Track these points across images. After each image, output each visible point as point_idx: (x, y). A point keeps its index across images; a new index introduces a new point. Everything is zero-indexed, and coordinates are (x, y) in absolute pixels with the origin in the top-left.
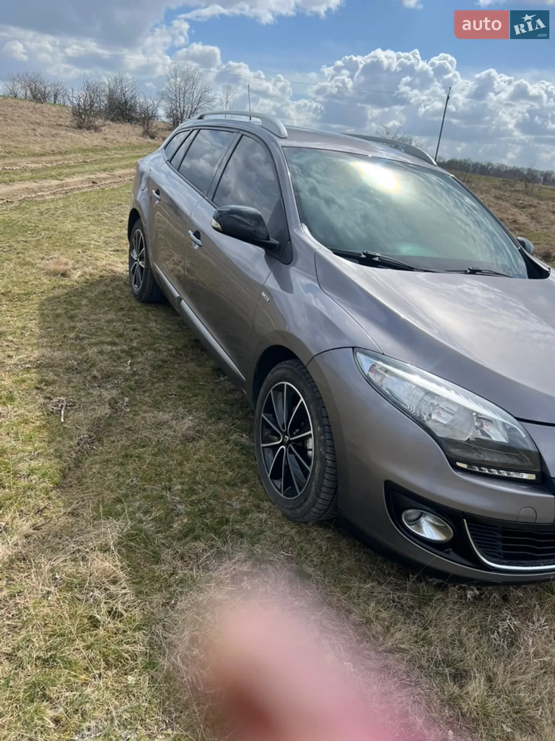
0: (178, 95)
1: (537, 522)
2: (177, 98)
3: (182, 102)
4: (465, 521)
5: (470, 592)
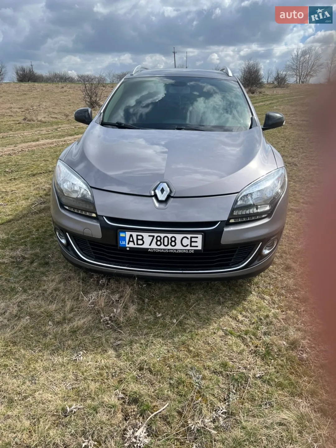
1: (93, 237)
2: (297, 67)
3: (300, 70)
4: (67, 233)
5: (102, 280)
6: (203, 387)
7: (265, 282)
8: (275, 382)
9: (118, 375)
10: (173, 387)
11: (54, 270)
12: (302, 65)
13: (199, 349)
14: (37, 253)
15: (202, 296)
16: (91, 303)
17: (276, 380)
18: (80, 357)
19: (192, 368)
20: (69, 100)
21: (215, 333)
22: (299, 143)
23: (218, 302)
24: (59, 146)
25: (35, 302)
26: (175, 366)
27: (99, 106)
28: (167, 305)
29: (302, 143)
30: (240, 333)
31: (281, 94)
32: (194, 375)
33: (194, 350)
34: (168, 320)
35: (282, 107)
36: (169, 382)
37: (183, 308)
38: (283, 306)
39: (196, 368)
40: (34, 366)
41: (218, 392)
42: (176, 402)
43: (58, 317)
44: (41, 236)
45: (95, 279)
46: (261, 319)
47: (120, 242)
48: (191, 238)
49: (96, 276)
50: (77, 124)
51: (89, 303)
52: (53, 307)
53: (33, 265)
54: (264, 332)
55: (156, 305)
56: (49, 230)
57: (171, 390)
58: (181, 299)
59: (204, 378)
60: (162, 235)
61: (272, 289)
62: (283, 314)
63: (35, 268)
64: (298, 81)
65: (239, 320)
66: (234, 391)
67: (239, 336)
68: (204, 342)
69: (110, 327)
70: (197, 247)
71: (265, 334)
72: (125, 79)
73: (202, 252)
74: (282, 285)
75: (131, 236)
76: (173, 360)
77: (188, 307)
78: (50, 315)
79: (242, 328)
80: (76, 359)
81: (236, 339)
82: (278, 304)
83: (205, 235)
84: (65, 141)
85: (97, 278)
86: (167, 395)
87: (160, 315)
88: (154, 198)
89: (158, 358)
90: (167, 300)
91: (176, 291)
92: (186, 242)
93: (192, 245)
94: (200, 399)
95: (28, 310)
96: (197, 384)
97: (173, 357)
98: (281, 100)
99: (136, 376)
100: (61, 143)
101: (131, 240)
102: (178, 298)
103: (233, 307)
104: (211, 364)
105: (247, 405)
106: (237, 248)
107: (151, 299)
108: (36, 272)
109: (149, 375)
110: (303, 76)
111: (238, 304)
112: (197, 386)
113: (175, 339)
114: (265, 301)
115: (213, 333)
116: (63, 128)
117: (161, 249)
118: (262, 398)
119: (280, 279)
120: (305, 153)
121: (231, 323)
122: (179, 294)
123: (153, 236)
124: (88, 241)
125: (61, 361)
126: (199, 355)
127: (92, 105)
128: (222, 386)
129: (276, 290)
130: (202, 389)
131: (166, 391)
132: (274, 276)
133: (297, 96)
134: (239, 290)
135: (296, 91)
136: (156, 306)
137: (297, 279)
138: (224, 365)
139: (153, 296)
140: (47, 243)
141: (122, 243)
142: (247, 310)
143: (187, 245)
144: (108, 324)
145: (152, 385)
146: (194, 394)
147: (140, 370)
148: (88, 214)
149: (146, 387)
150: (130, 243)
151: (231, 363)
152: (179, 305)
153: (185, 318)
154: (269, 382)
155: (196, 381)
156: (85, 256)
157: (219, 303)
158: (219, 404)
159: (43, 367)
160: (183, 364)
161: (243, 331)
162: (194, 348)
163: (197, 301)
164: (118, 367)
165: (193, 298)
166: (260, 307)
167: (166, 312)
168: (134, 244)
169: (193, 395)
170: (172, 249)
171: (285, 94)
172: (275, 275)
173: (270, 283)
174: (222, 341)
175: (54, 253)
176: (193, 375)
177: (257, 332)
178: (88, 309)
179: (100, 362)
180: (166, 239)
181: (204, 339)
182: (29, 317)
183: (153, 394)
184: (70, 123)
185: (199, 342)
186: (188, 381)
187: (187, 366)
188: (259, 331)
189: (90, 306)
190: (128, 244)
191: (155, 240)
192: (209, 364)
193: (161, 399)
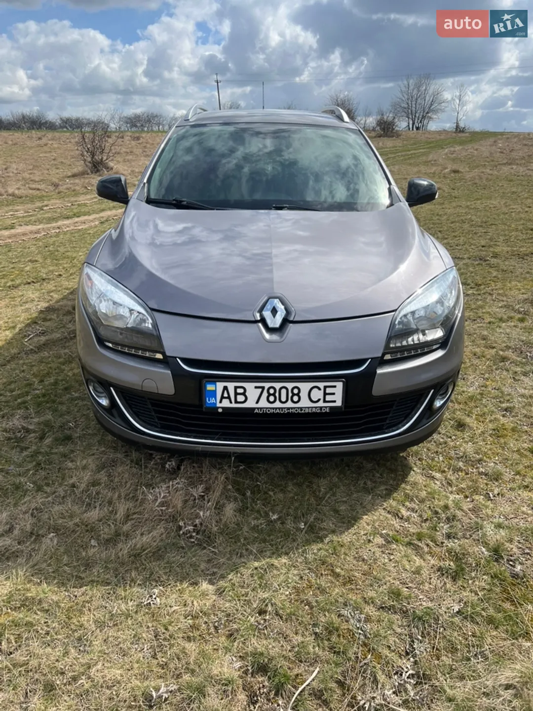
0: (410, 102)
1: (159, 392)
2: (409, 106)
3: (414, 109)
4: (112, 388)
5: (168, 463)
6: (370, 634)
7: (428, 450)
8: (483, 616)
9: (225, 626)
10: (322, 639)
11: (82, 449)
12: (416, 102)
13: (351, 570)
14: (48, 421)
15: (337, 479)
16: (159, 503)
17: (484, 614)
18: (155, 598)
19: (345, 605)
20: (54, 160)
21: (369, 541)
22: (433, 224)
23: (364, 488)
24: (51, 237)
25: (61, 508)
26: (317, 601)
27: (108, 168)
28: (285, 498)
29: (439, 224)
30: (410, 537)
31: (390, 148)
32: (351, 615)
33: (343, 573)
34: (290, 524)
35: (397, 167)
36: (313, 630)
37: (311, 502)
38: (464, 489)
39: (352, 602)
40: (79, 622)
41: (395, 641)
42: (331, 664)
43: (106, 532)
44: (51, 391)
45: (159, 461)
46: (436, 513)
47: (207, 399)
48: (325, 387)
49: (158, 457)
50: (75, 199)
51: (157, 504)
52: (94, 514)
53: (45, 443)
54: (446, 534)
55: (265, 499)
56: (62, 380)
57: (319, 646)
58: (304, 486)
59: (368, 619)
60: (278, 386)
61: (443, 461)
62: (468, 502)
63: (48, 446)
64: (411, 126)
65: (403, 516)
66: (420, 638)
67: (409, 544)
68: (355, 558)
69: (196, 542)
70: (335, 401)
71: (449, 536)
72: (176, 127)
73: (343, 409)
74: (457, 454)
75: (225, 388)
76: (311, 593)
77: (320, 499)
78: (91, 529)
79: (411, 530)
80: (150, 603)
81: (405, 548)
82: (457, 486)
83: (348, 382)
84: (59, 228)
85: (161, 459)
86: (314, 653)
87: (275, 517)
88: (260, 325)
89: (287, 591)
90: (282, 490)
91: (293, 473)
92: (317, 394)
93: (327, 399)
94: (369, 657)
95: (52, 522)
96: (360, 631)
97: (311, 587)
98: (393, 156)
99: (256, 624)
100: (53, 231)
101: (226, 395)
102: (299, 485)
103: (388, 495)
104: (375, 595)
105: (446, 660)
106: (396, 401)
107: (256, 490)
108: (52, 454)
109: (277, 622)
110: (418, 119)
111: (396, 488)
112: (360, 634)
113: (308, 556)
114: (436, 482)
115: (367, 542)
116: (52, 206)
117: (276, 409)
118: (468, 646)
119: (452, 444)
120: (446, 239)
121: (392, 522)
122: (300, 479)
123: (263, 388)
124: (149, 399)
125: (123, 608)
126: (353, 580)
127: (96, 167)
128: (399, 630)
129: (449, 463)
130: (369, 638)
131: (311, 647)
132: (441, 440)
133: (415, 150)
134: (393, 467)
135: (412, 142)
136: (266, 501)
137: (477, 442)
138: (396, 594)
139: (258, 485)
140: (61, 403)
141: (210, 401)
142: (412, 500)
143: (319, 400)
144: (191, 537)
145: (285, 638)
146: (358, 648)
147: (260, 614)
148: (148, 354)
149: (277, 643)
150: (224, 400)
151: (406, 589)
152: (303, 497)
153: (316, 519)
154: (472, 618)
155: (356, 626)
156: (144, 424)
157: (367, 491)
158: (400, 662)
159: (95, 622)
160: (330, 598)
161: (414, 534)
162: (342, 569)
163: (331, 489)
164: (223, 611)
165: (323, 484)
166: (431, 492)
167: (284, 511)
168: (231, 402)
169: (357, 650)
170: (294, 408)
171: (396, 147)
172: (443, 438)
173: (437, 452)
174: (384, 553)
175: (78, 419)
176: (349, 615)
177: (435, 534)
178: (156, 513)
179: (191, 605)
180: (284, 391)
181: (355, 553)
182: (55, 534)
183: (290, 654)
184: (63, 198)
185: (348, 558)
186: (344, 626)
187: (338, 602)
188: (438, 533)
189: (158, 509)
190: (221, 402)
191: (265, 394)
192: (371, 594)
193: (305, 662)
